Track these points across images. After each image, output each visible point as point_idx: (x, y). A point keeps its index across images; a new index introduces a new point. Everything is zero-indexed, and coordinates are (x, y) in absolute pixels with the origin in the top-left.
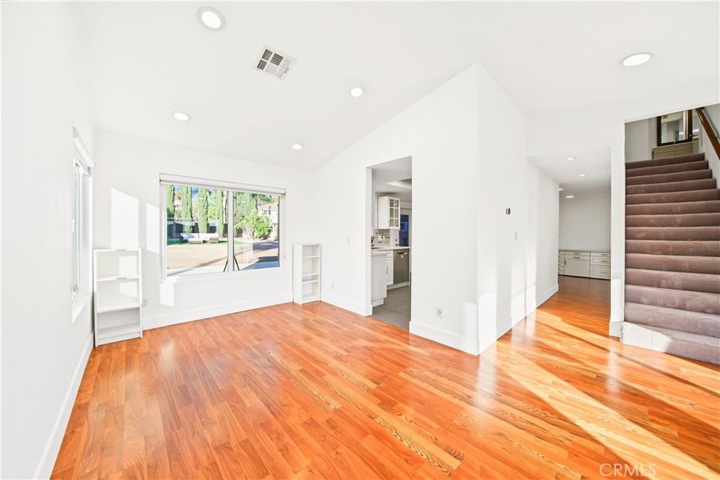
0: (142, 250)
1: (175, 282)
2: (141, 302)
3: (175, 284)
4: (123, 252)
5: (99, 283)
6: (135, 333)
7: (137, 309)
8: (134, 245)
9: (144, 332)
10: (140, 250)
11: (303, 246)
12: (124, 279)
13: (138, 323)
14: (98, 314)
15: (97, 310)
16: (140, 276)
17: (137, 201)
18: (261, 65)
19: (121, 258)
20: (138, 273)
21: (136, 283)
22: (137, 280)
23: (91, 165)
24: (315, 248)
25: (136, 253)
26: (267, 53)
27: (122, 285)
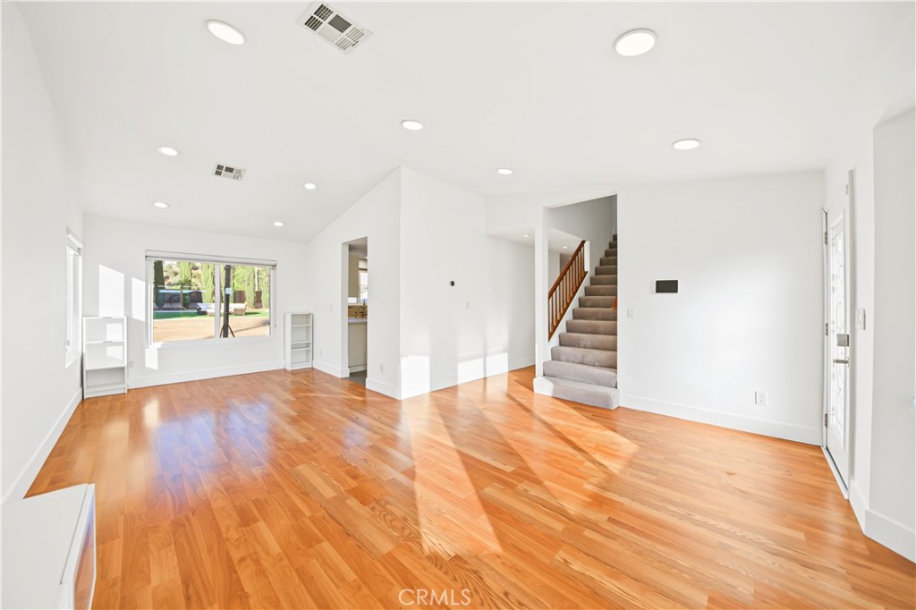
0: (128, 318)
1: (160, 347)
2: (126, 363)
3: (159, 349)
4: (109, 320)
5: (87, 345)
6: (119, 389)
7: (123, 369)
8: (120, 314)
9: (129, 390)
10: (125, 318)
11: (293, 315)
12: (111, 343)
13: (124, 382)
14: (87, 372)
15: (86, 368)
16: (125, 341)
17: (122, 275)
18: (218, 173)
19: (108, 325)
20: (123, 338)
21: (121, 347)
22: (122, 343)
23: (81, 246)
24: (307, 317)
25: (121, 321)
26: (220, 167)
27: (109, 349)
